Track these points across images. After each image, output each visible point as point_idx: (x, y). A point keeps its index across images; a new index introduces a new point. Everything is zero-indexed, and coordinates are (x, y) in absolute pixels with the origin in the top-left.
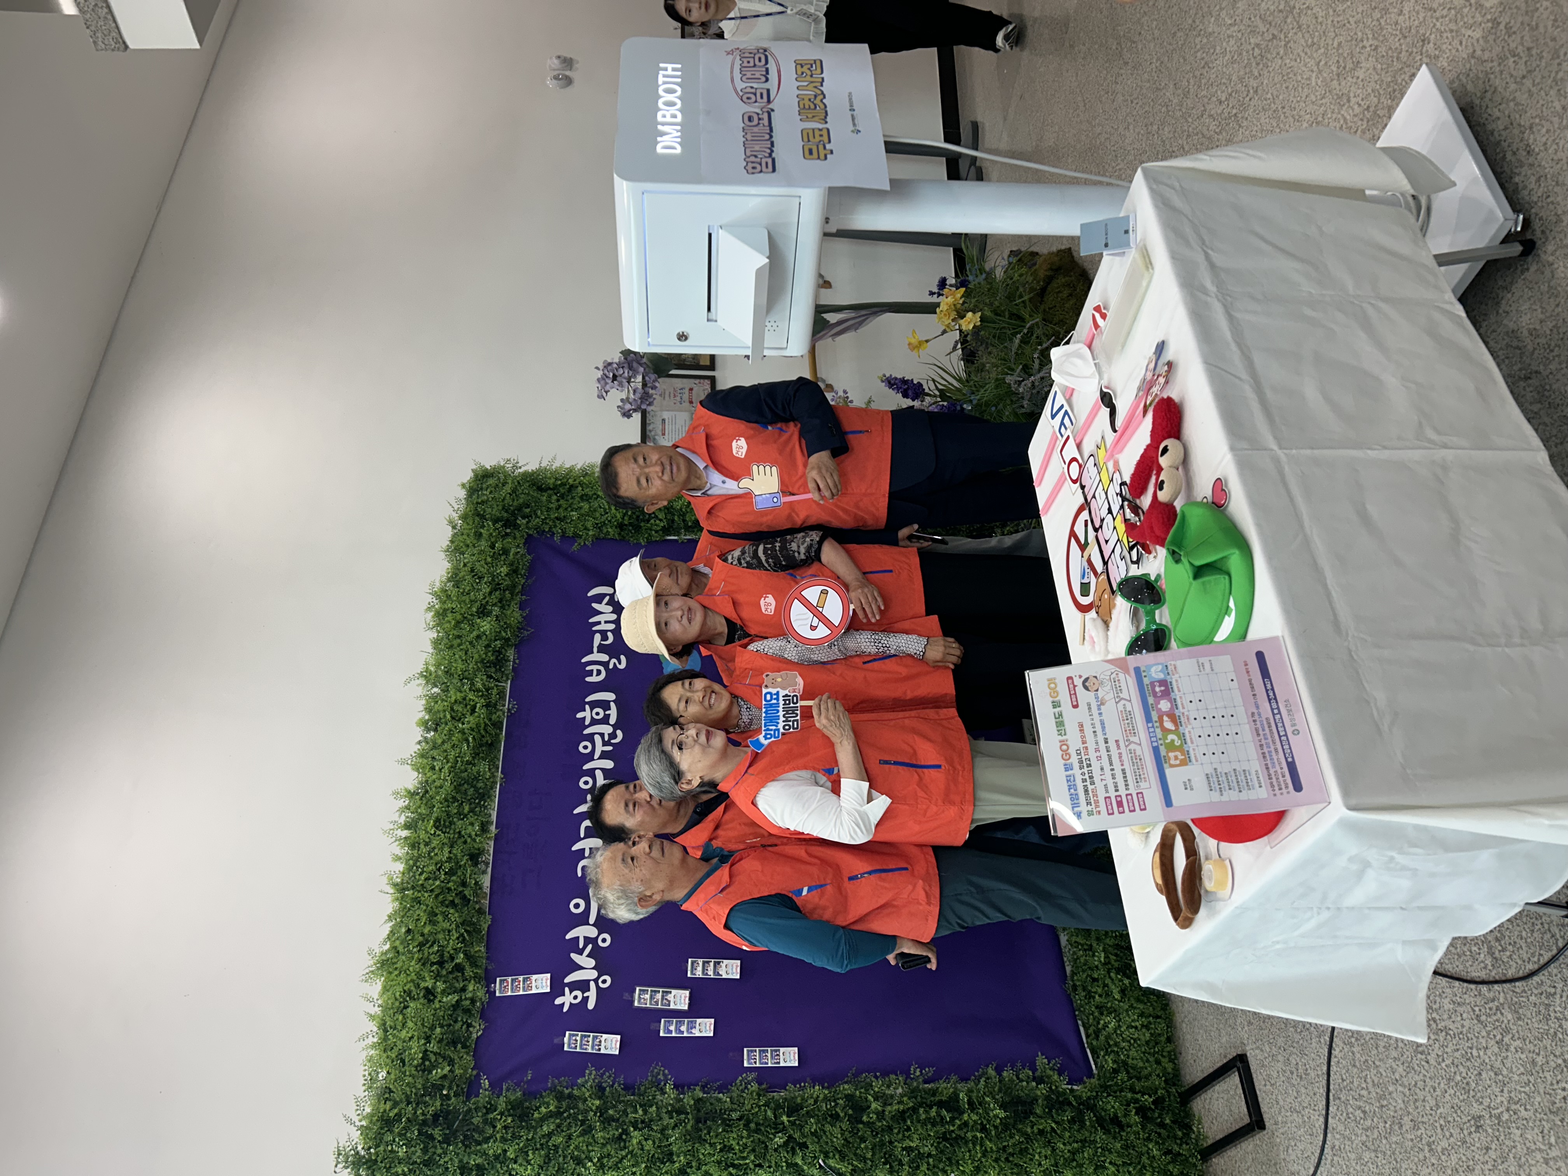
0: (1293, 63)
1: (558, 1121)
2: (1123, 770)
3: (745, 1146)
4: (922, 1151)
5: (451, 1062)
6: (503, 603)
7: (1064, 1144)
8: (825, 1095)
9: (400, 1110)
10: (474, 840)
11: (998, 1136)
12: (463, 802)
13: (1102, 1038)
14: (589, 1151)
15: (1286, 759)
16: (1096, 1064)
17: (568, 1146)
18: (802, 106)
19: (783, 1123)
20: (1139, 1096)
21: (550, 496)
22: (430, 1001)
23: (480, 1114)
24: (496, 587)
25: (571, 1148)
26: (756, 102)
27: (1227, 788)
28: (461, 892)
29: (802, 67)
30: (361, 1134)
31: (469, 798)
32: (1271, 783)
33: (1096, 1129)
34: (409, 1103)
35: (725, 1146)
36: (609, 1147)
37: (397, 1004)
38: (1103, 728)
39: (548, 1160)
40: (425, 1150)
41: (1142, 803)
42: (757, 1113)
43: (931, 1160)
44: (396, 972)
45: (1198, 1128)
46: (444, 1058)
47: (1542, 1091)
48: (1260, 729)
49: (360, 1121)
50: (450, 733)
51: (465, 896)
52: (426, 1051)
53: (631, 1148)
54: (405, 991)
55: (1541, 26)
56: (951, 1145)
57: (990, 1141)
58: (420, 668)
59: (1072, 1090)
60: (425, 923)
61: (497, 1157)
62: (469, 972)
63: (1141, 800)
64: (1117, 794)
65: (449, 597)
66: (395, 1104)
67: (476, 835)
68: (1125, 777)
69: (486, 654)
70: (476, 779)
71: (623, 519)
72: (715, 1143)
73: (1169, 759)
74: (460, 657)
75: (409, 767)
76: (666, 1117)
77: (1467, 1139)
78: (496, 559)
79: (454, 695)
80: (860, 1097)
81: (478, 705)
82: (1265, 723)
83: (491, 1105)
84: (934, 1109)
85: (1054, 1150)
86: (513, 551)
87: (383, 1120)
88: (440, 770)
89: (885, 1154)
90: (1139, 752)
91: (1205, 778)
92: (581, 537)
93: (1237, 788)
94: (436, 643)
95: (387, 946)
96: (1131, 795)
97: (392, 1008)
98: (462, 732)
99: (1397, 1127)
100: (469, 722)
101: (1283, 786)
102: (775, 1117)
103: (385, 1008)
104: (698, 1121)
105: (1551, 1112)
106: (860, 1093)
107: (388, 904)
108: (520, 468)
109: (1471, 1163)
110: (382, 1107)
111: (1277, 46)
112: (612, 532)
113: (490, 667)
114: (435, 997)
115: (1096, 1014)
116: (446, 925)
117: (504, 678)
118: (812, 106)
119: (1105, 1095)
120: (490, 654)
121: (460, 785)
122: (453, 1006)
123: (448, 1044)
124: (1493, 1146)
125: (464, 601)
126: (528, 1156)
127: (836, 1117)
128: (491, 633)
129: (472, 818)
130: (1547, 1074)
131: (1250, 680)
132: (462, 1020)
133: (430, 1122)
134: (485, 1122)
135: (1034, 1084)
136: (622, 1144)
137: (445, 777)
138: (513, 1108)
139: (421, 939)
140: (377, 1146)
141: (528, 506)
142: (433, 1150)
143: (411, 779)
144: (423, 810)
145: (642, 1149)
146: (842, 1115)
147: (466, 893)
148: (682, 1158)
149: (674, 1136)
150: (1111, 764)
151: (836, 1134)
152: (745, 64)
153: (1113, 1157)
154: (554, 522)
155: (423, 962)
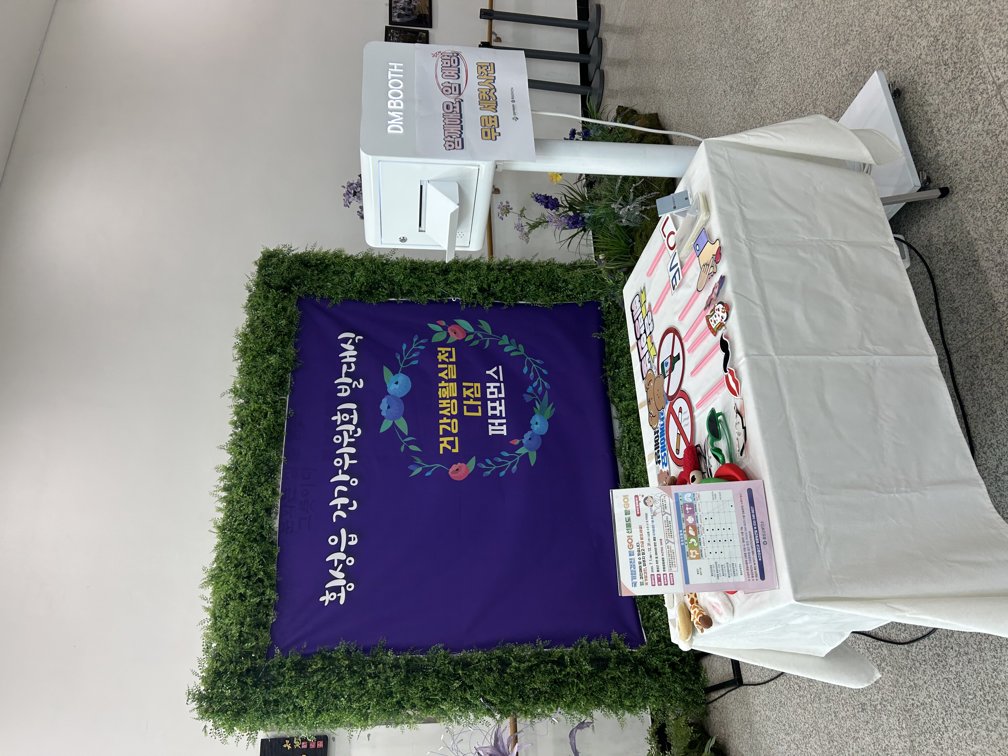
0: (807, 28)
1: (323, 673)
2: (663, 558)
3: (436, 688)
4: (541, 690)
5: (257, 639)
6: (283, 345)
7: (625, 685)
8: (485, 657)
9: (226, 667)
10: (268, 500)
11: (587, 681)
12: (260, 476)
13: (651, 622)
14: (342, 691)
15: (758, 558)
16: (647, 636)
17: (330, 688)
18: (481, 98)
19: (459, 674)
20: (671, 657)
21: (313, 271)
22: (242, 600)
23: (275, 669)
24: (278, 332)
25: (331, 689)
26: (451, 93)
27: (722, 574)
28: (260, 533)
29: (481, 68)
30: (203, 681)
31: (264, 472)
32: (748, 572)
33: (645, 676)
34: (231, 662)
35: (424, 688)
36: (354, 689)
37: (222, 602)
38: (654, 531)
39: (317, 697)
40: (242, 691)
41: (672, 580)
42: (443, 669)
43: (547, 695)
44: (221, 583)
45: (704, 675)
46: (252, 635)
47: (900, 697)
48: (745, 538)
49: (202, 673)
50: (251, 431)
51: (263, 535)
52: (241, 631)
53: (367, 689)
54: (227, 595)
55: (964, 49)
56: (558, 686)
57: (582, 684)
58: (231, 386)
59: (631, 653)
60: (238, 553)
61: (286, 695)
62: (267, 583)
63: (671, 578)
64: (658, 573)
65: (247, 339)
66: (223, 664)
67: (269, 497)
68: (664, 563)
69: (273, 378)
70: (268, 460)
71: (361, 287)
72: (418, 686)
73: (690, 554)
74: (256, 381)
75: (226, 451)
76: (388, 670)
77: (857, 714)
78: (279, 314)
79: (253, 406)
80: (506, 658)
81: (269, 413)
82: (748, 534)
83: (282, 663)
84: (550, 665)
85: (619, 688)
86: (289, 309)
87: (215, 673)
88: (246, 454)
89: (520, 691)
90: (673, 548)
91: (709, 568)
92: (333, 299)
93: (727, 575)
94: (240, 370)
95: (215, 565)
96: (666, 574)
97: (219, 605)
98: (259, 430)
99: (817, 699)
100: (263, 424)
101: (754, 575)
102: (454, 670)
103: (215, 603)
104: (408, 672)
105: (905, 710)
106: (506, 655)
107: (214, 539)
108: (293, 251)
109: (858, 728)
110: (215, 665)
111: (797, 14)
112: (354, 296)
113: (276, 386)
114: (246, 599)
115: (648, 607)
116: (252, 554)
117: (285, 394)
118: (488, 98)
119: (651, 656)
120: (275, 378)
121: (258, 464)
122: (257, 603)
123: (254, 627)
124: (871, 722)
125: (258, 343)
126: (305, 694)
127: (491, 670)
128: (276, 365)
129: (266, 486)
130: (904, 689)
131: (742, 507)
132: (263, 612)
133: (245, 674)
134: (279, 673)
135: (610, 649)
136: (362, 686)
137: (249, 460)
138: (295, 666)
139: (236, 562)
140: (213, 689)
141: (298, 278)
142: (246, 691)
143: (226, 459)
144: (235, 481)
145: (374, 690)
146: (494, 669)
147: (264, 533)
148: (398, 695)
149: (394, 682)
150: (656, 554)
151: (490, 680)
152: (445, 65)
153: (653, 692)
154: (316, 289)
155: (238, 577)
